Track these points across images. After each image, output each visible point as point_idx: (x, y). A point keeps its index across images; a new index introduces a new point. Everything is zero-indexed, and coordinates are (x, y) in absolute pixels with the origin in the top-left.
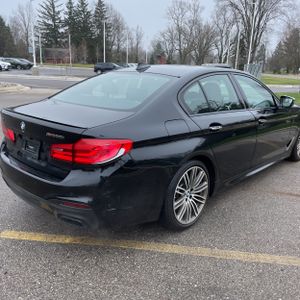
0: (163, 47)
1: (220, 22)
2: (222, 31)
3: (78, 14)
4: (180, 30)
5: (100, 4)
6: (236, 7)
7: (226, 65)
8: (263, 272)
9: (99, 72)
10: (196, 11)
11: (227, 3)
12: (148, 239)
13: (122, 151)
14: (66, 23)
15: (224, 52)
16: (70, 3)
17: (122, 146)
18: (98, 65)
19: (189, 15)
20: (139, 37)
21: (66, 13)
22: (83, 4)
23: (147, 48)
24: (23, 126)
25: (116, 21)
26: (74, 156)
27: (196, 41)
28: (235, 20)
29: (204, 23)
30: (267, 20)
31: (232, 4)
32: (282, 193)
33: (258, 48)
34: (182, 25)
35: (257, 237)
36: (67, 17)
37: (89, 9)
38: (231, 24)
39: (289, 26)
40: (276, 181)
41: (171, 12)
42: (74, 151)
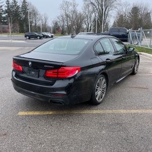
0: (59, 24)
1: (86, 11)
2: (87, 16)
3: (12, 7)
4: (67, 16)
5: (24, 2)
6: (94, 5)
7: (91, 32)
8: (134, 116)
9: (28, 37)
10: (74, 6)
11: (89, 2)
12: (85, 109)
13: (77, 71)
14: (6, 12)
15: (90, 26)
16: (8, 1)
17: (77, 69)
18: (27, 34)
19: (71, 8)
20: (46, 19)
21: (6, 7)
22: (15, 2)
23: (50, 24)
24: (30, 64)
25: (33, 11)
26: (58, 75)
27: (75, 21)
28: (94, 11)
29: (78, 12)
30: (109, 11)
31: (92, 3)
32: (132, 88)
33: (105, 24)
34: (68, 13)
35: (128, 104)
36: (6, 8)
37: (18, 4)
38: (92, 13)
39: (119, 14)
40: (129, 83)
41: (62, 7)
42: (58, 72)
